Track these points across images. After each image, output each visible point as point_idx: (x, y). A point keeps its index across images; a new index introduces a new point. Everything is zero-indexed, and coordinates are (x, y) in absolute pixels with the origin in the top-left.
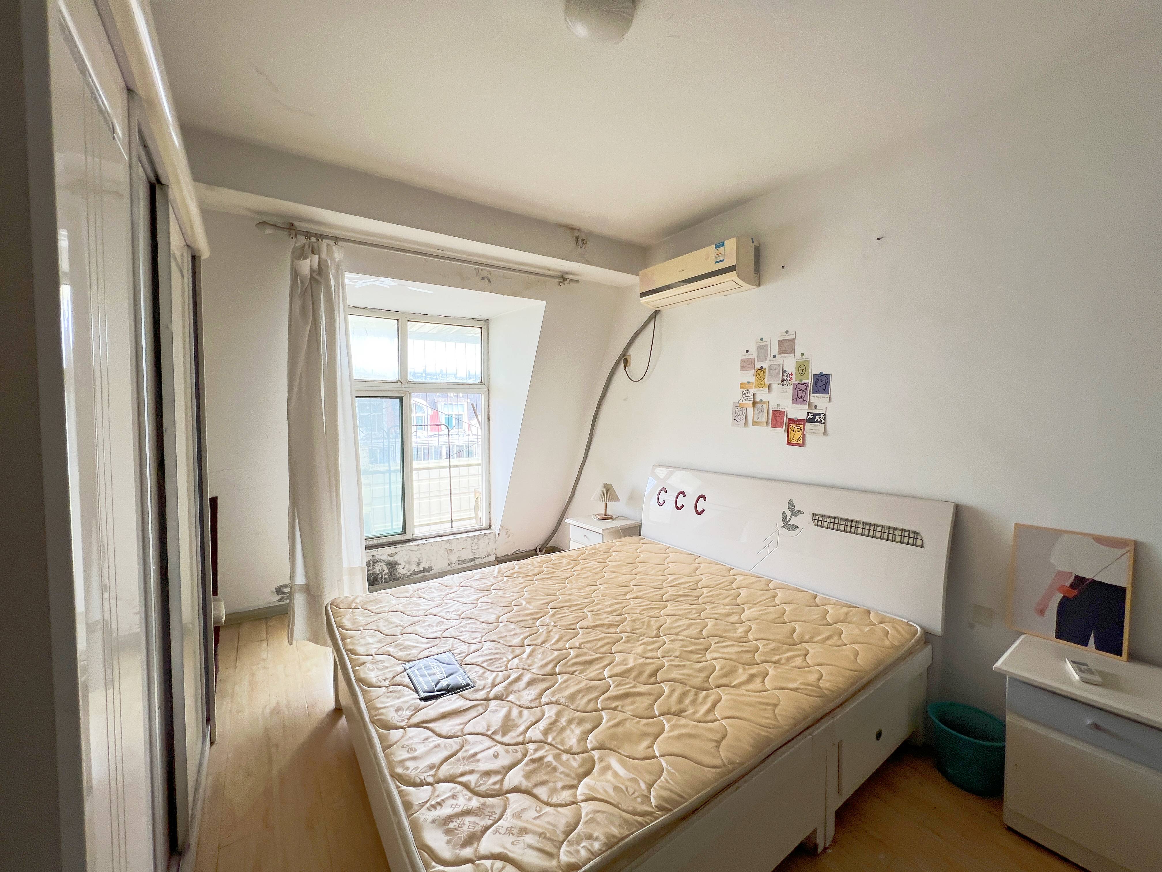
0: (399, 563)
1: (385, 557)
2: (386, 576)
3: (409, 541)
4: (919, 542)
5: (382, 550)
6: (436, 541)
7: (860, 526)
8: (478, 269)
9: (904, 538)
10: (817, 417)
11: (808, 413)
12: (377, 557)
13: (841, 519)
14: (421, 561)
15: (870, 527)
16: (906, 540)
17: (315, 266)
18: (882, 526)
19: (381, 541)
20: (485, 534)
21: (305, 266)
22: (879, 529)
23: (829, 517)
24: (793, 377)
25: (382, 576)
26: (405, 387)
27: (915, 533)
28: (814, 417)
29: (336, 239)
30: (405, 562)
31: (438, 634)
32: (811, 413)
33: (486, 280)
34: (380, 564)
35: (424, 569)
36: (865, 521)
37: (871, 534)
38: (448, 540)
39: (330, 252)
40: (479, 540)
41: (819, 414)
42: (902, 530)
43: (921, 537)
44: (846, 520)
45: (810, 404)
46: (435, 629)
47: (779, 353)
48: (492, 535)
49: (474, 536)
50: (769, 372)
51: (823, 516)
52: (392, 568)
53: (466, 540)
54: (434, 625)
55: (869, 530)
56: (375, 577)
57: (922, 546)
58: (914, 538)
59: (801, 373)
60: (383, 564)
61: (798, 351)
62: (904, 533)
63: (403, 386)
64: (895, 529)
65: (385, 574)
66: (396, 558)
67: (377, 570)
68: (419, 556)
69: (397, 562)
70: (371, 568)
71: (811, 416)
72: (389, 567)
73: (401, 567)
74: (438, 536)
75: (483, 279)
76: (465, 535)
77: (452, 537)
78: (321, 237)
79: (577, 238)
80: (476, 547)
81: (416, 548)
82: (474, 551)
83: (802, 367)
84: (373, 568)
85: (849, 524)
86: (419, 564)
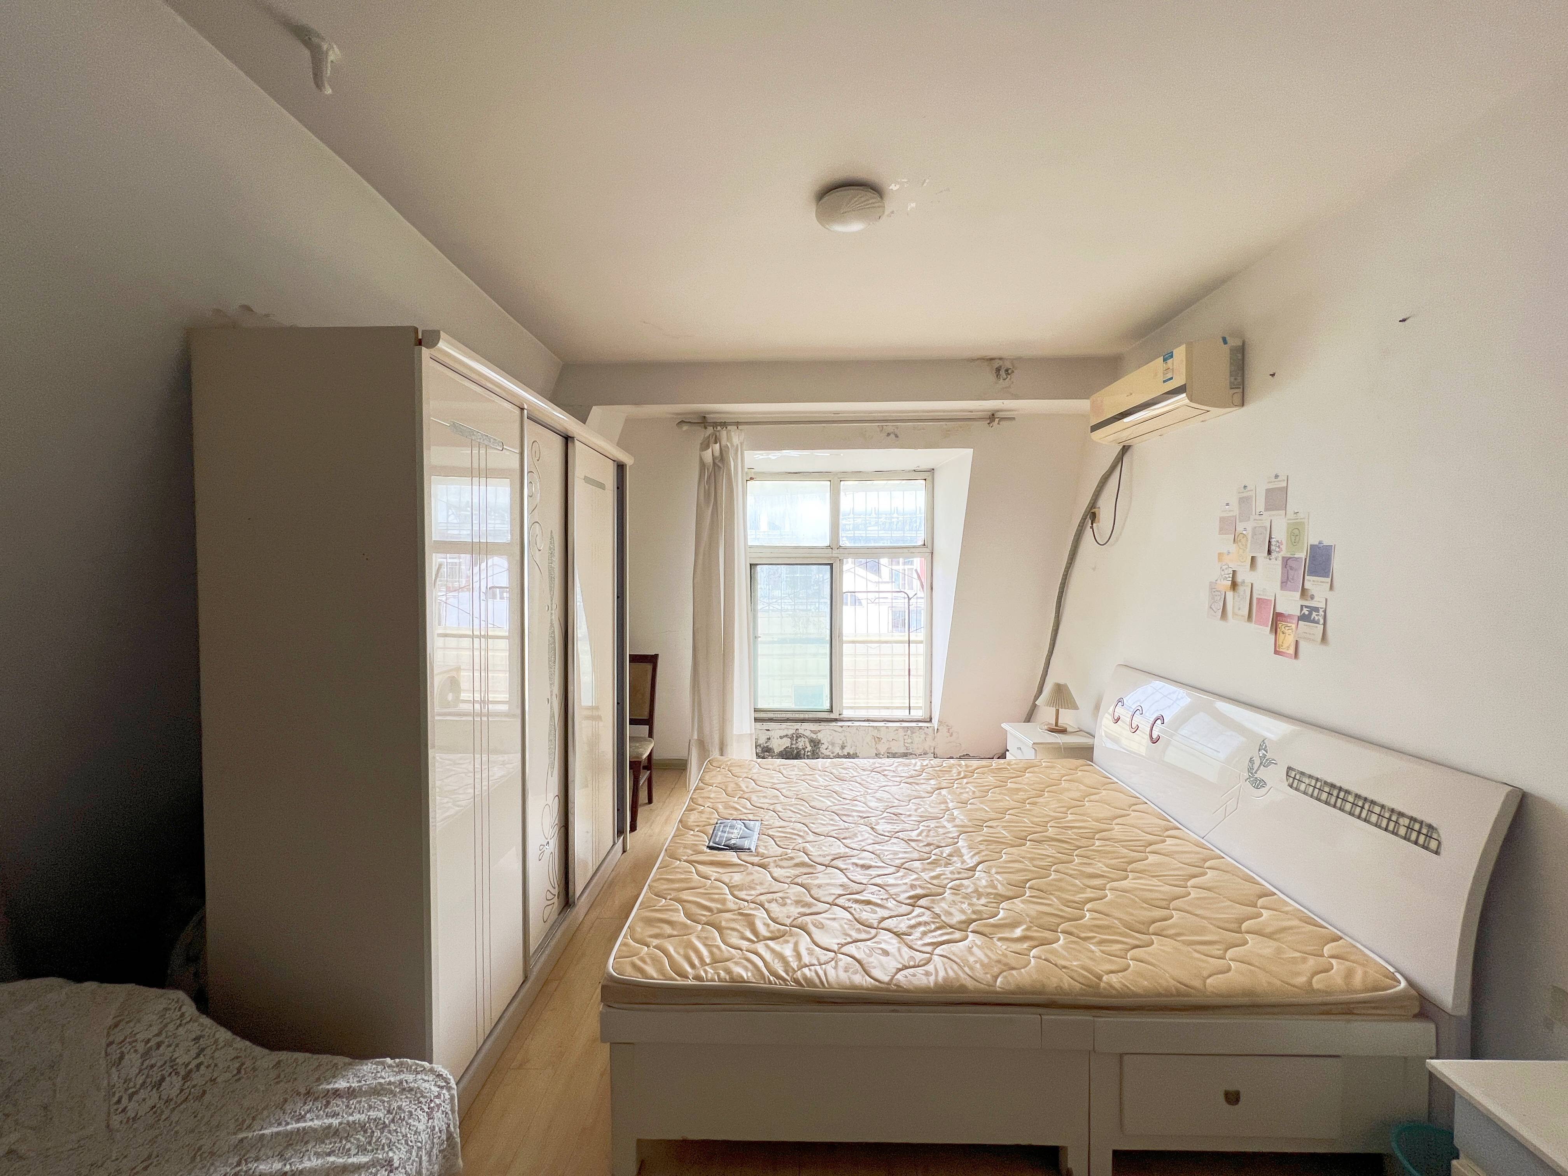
0: (822, 742)
1: (808, 733)
2: (809, 754)
3: (836, 720)
4: (1433, 845)
5: (806, 725)
6: (862, 725)
7: (1351, 799)
8: (882, 426)
9: (1411, 832)
10: (1314, 614)
11: (1302, 606)
12: (800, 731)
13: (1326, 783)
14: (845, 745)
15: (1364, 804)
16: (1414, 836)
17: (717, 453)
18: (1383, 807)
19: (806, 716)
20: (920, 728)
21: (708, 455)
22: (1377, 809)
23: (1310, 777)
24: (1283, 547)
25: (805, 752)
26: (835, 553)
27: (1430, 827)
28: (1310, 613)
29: (737, 424)
30: (828, 742)
31: (765, 806)
32: (1306, 607)
33: (892, 436)
34: (803, 739)
35: (848, 754)
36: (1359, 792)
37: (1364, 815)
38: (876, 727)
39: (729, 439)
40: (913, 733)
41: (1316, 609)
42: (1412, 819)
43: (1439, 836)
44: (1333, 786)
45: (1304, 592)
46: (767, 801)
47: (1266, 510)
48: (930, 730)
49: (908, 727)
50: (1253, 537)
51: (1302, 774)
52: (815, 746)
53: (897, 730)
54: (769, 797)
55: (1362, 808)
56: (797, 752)
57: (1437, 853)
58: (1427, 835)
59: (1293, 541)
60: (807, 740)
61: (1292, 506)
62: (1414, 825)
63: (834, 552)
64: (1401, 814)
65: (808, 752)
66: (820, 736)
67: (800, 745)
68: (844, 739)
69: (820, 741)
70: (794, 742)
71: (1306, 611)
72: (812, 744)
73: (824, 747)
74: (868, 721)
75: (889, 434)
76: (898, 724)
77: (882, 724)
78: (724, 425)
79: (998, 370)
80: (909, 741)
81: (840, 729)
82: (906, 745)
83: (1296, 532)
84: (797, 743)
85: (1335, 793)
86: (843, 748)
